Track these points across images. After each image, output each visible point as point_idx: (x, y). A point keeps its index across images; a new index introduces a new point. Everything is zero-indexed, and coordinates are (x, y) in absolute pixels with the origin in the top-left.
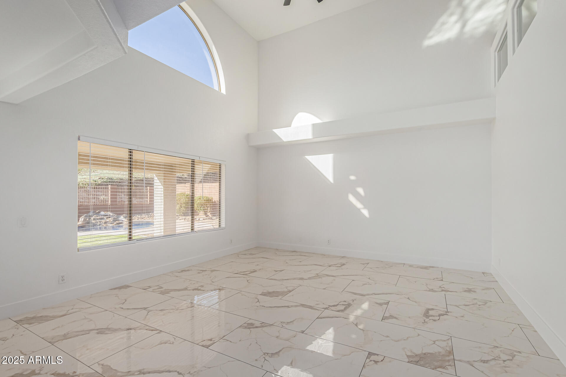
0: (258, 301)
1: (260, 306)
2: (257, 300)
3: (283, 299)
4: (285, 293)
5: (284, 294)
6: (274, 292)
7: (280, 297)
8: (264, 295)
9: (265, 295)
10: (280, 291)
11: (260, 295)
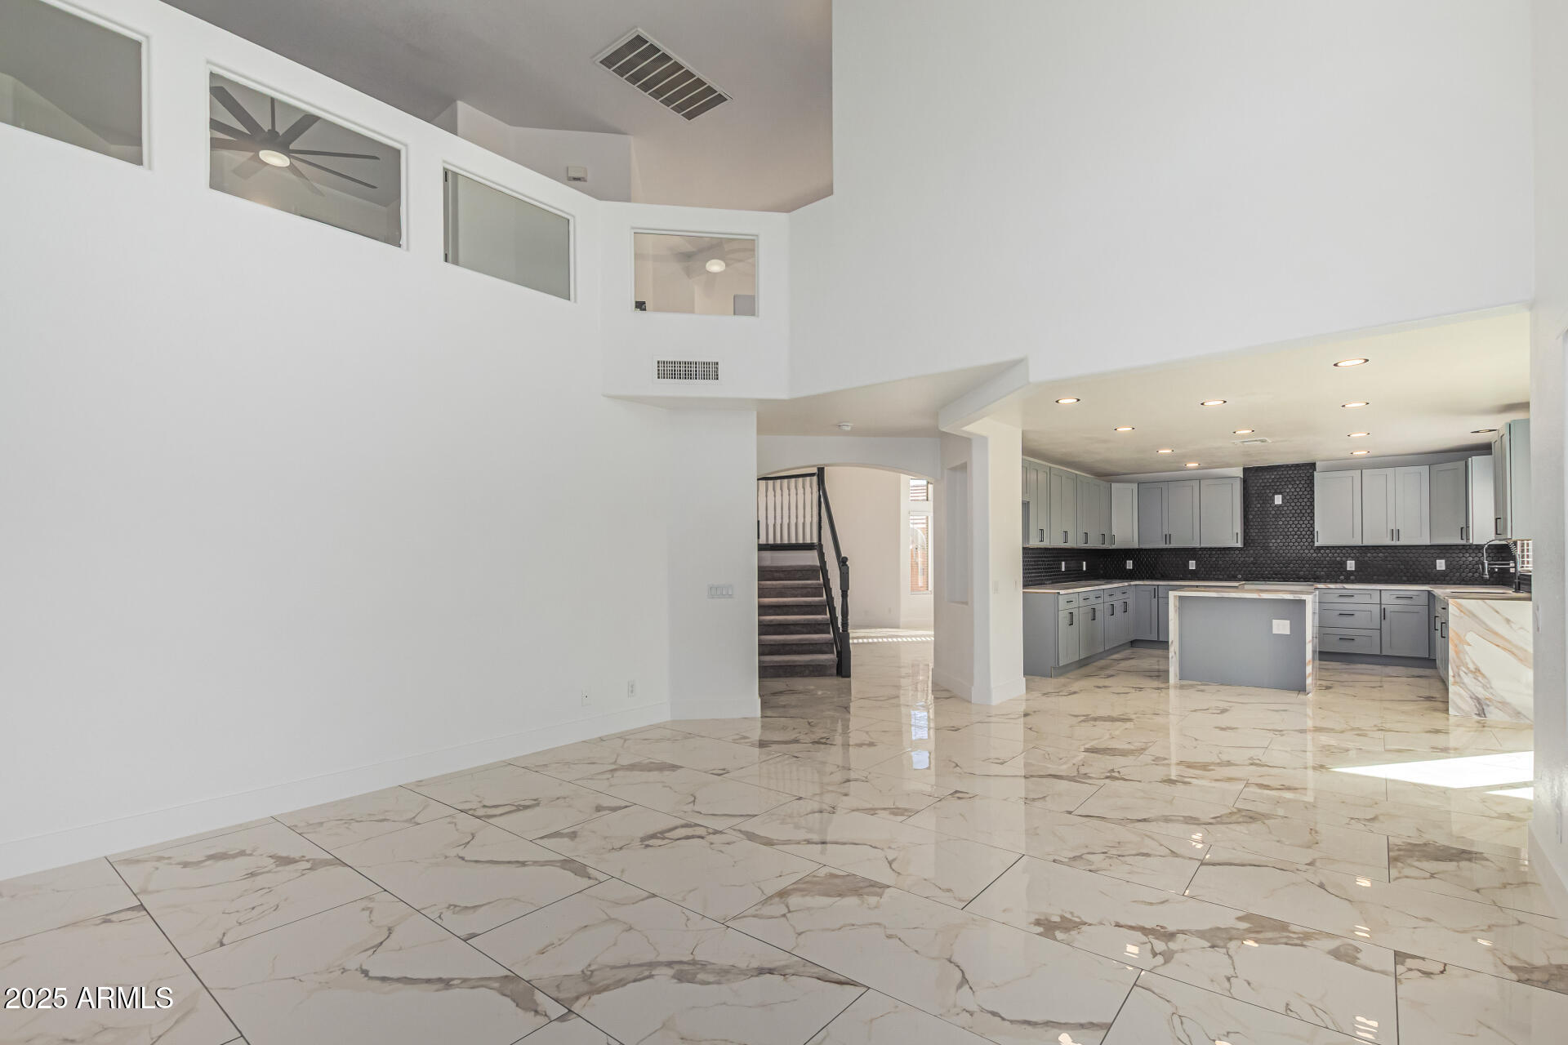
0: (890, 863)
1: (882, 849)
2: (893, 866)
3: (816, 866)
4: (804, 886)
5: (807, 882)
6: (840, 895)
7: (823, 872)
8: (873, 884)
9: (872, 886)
10: (817, 897)
11: (889, 887)
